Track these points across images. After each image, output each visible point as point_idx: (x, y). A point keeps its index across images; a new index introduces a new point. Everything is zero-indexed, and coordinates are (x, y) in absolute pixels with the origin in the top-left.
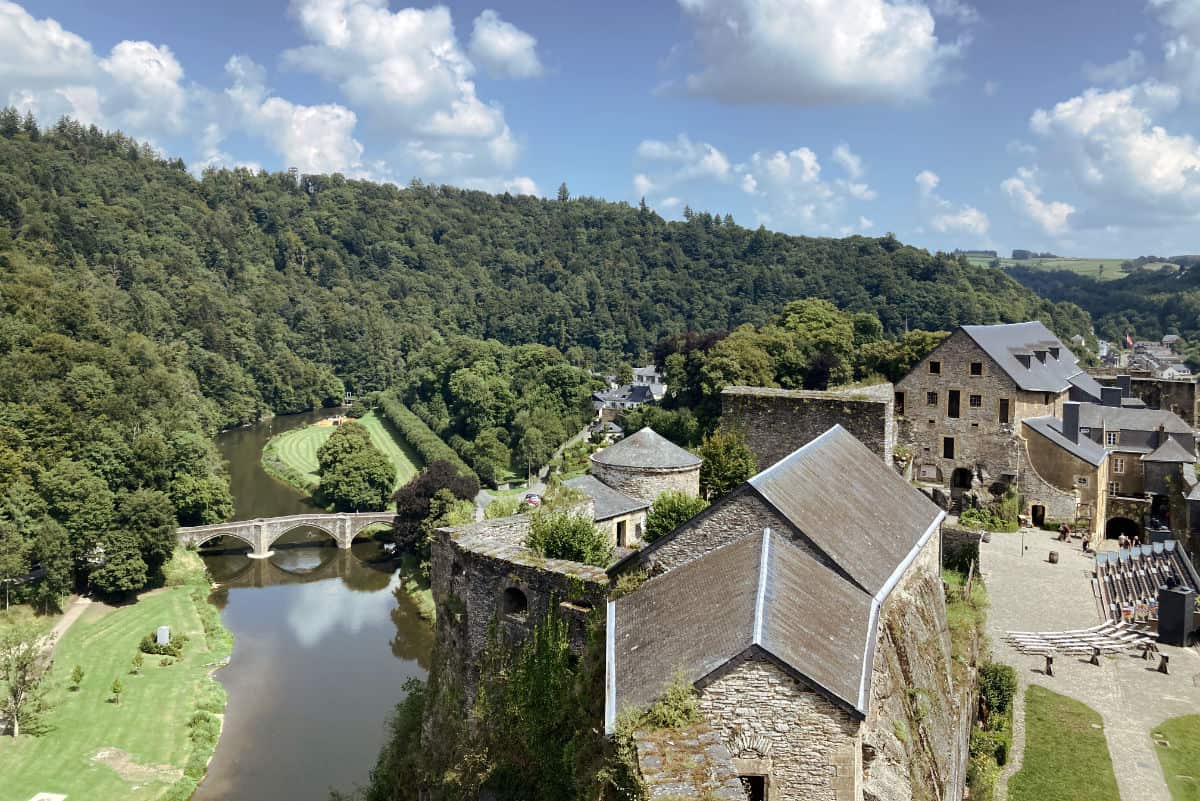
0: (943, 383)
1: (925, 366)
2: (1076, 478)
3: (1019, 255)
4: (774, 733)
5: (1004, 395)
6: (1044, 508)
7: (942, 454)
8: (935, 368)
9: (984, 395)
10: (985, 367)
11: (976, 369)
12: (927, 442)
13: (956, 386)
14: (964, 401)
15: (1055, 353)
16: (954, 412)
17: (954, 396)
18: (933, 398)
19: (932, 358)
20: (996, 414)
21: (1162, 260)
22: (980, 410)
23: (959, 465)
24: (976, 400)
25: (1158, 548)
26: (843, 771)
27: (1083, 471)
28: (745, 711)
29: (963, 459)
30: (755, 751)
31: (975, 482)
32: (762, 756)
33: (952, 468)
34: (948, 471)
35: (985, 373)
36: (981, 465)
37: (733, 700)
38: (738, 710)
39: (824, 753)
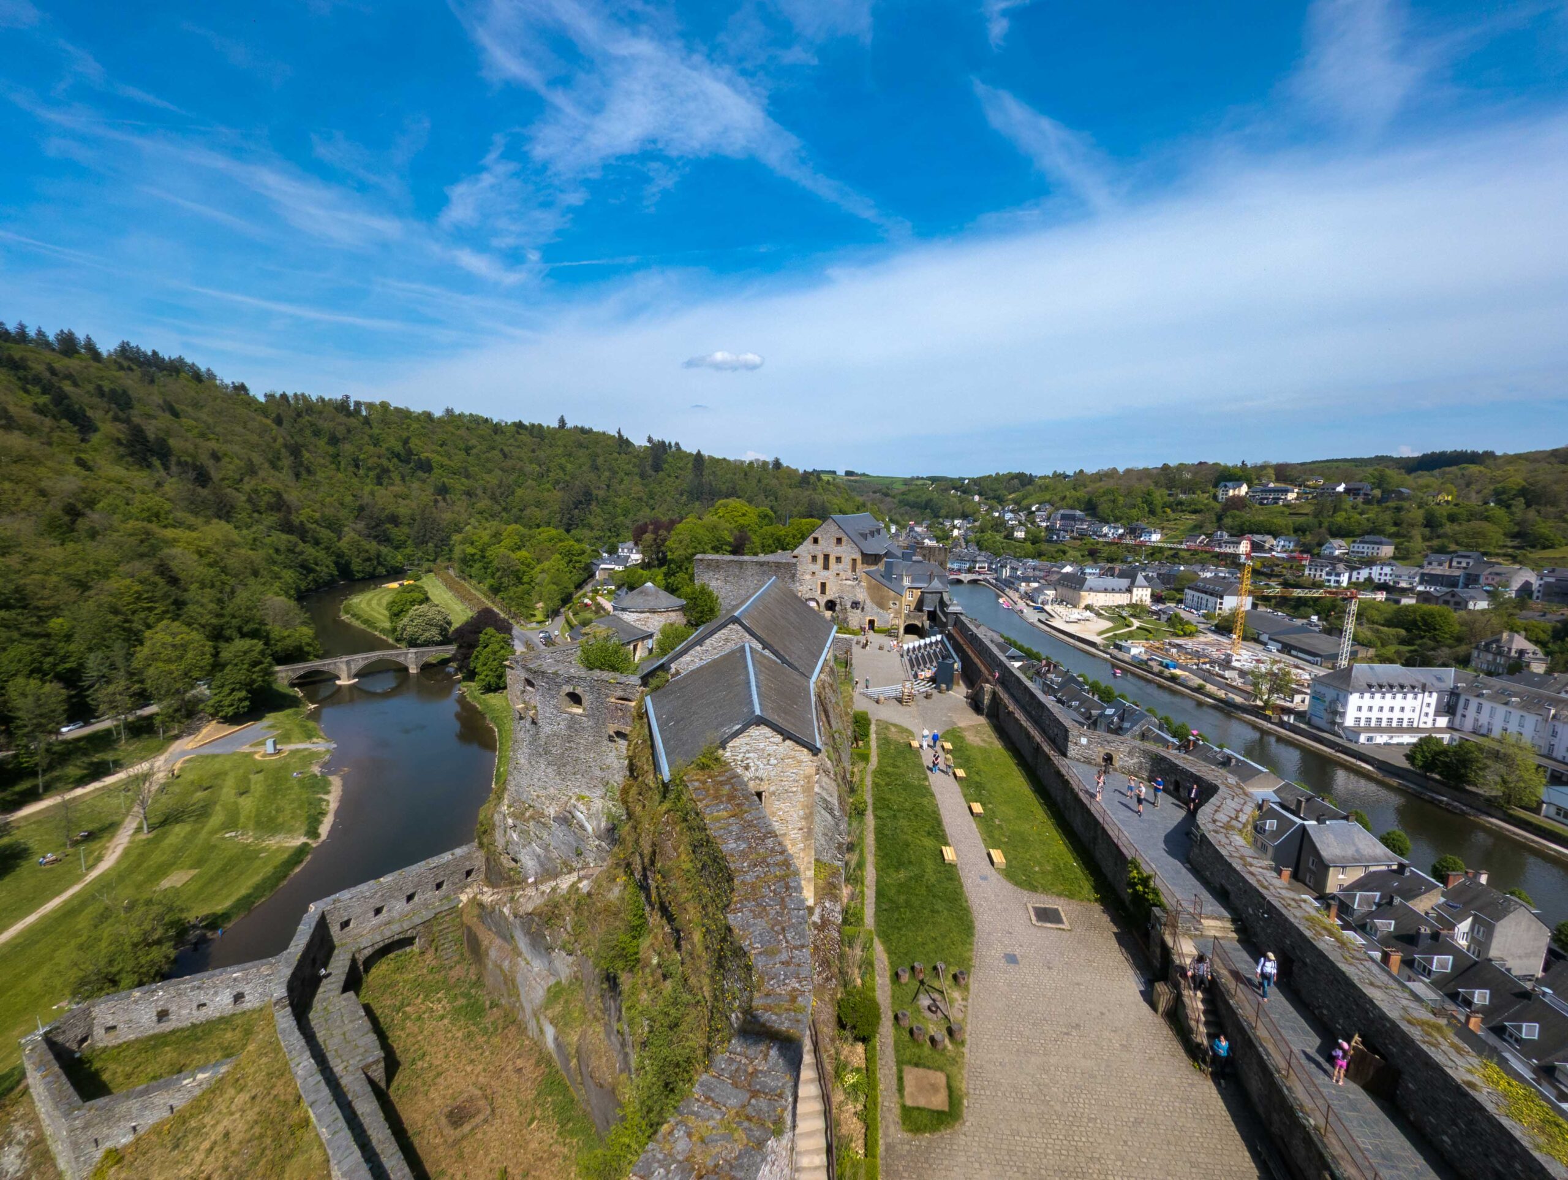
0: (819, 550)
1: (810, 539)
2: (891, 603)
3: (849, 473)
5: (853, 557)
7: (819, 592)
8: (816, 541)
9: (843, 556)
10: (845, 539)
11: (838, 541)
12: (811, 586)
13: (826, 551)
14: (832, 560)
15: (878, 531)
16: (826, 567)
17: (827, 557)
18: (814, 558)
19: (814, 535)
20: (849, 567)
21: (922, 478)
22: (841, 566)
23: (829, 598)
24: (839, 559)
25: (933, 639)
27: (895, 599)
28: (751, 755)
29: (830, 594)
30: (757, 777)
31: (838, 608)
32: (762, 780)
33: (825, 600)
34: (823, 600)
35: (844, 542)
36: (841, 598)
37: (743, 750)
38: (747, 755)
39: (797, 774)
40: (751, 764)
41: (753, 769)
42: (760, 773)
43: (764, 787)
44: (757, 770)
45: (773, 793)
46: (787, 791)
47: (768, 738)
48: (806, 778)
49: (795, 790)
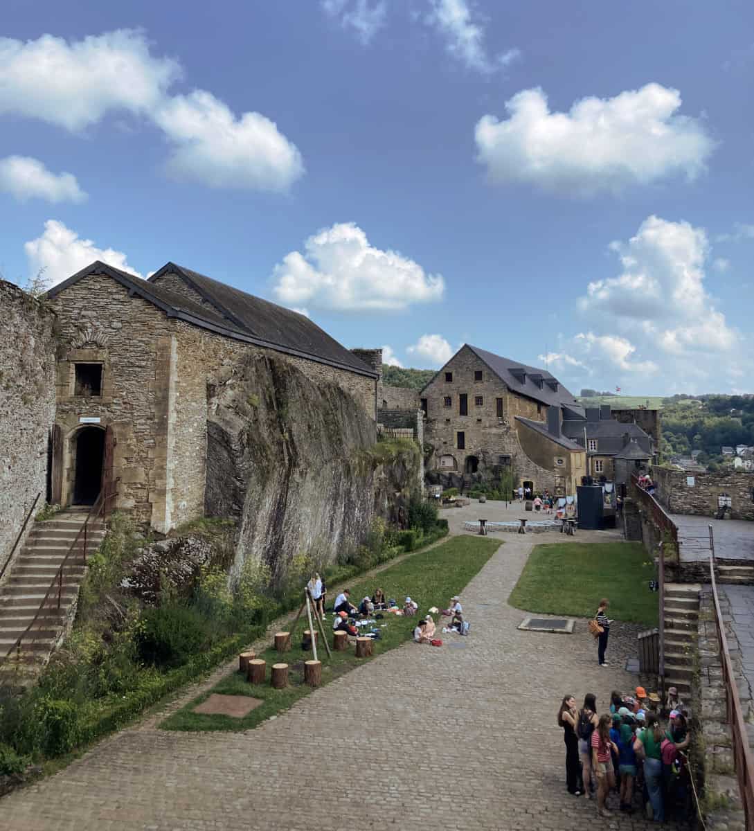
0: (455, 389)
1: (442, 376)
2: (556, 460)
3: (586, 393)
4: (110, 330)
5: (498, 395)
6: (532, 483)
7: (456, 446)
8: (449, 377)
9: (486, 395)
10: (485, 374)
11: (478, 376)
12: (445, 437)
13: (464, 390)
14: (471, 401)
16: (464, 411)
17: (463, 398)
18: (448, 401)
19: (446, 370)
20: (494, 409)
22: (482, 409)
23: (469, 453)
24: (479, 401)
26: (162, 356)
27: (560, 454)
28: (89, 313)
29: (471, 448)
30: (95, 342)
31: (480, 465)
32: (100, 346)
33: (464, 457)
34: (461, 458)
35: (485, 378)
36: (485, 452)
37: (79, 305)
38: (83, 313)
39: (147, 343)
40: (89, 325)
41: (90, 330)
42: (100, 337)
43: (103, 356)
44: (94, 333)
45: (115, 365)
46: (133, 365)
47: (111, 293)
48: (159, 350)
49: (143, 363)
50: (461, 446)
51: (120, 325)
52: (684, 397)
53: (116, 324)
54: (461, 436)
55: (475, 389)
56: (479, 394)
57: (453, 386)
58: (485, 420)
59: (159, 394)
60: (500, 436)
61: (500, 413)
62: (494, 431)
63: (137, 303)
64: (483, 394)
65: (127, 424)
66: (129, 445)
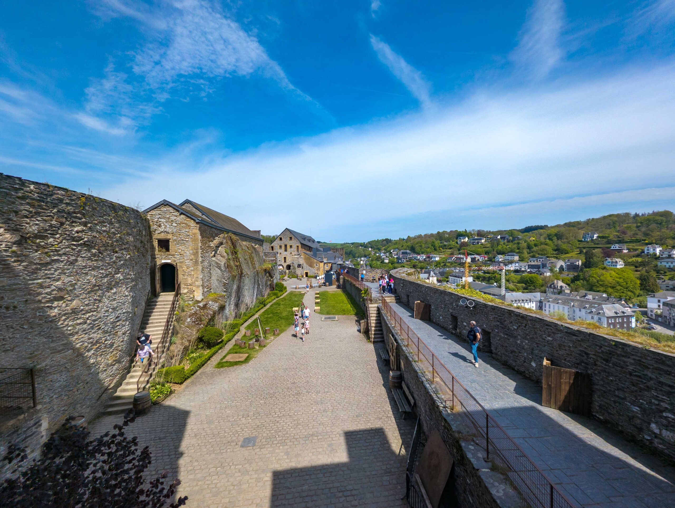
1: (278, 239)
2: (315, 265)
4: (172, 227)
5: (297, 245)
6: (308, 272)
7: (283, 262)
8: (281, 239)
10: (293, 237)
11: (291, 239)
12: (280, 259)
13: (285, 243)
14: (288, 247)
16: (286, 250)
17: (286, 246)
18: (281, 247)
20: (296, 249)
22: (292, 249)
23: (288, 264)
24: (291, 247)
26: (195, 236)
27: (317, 263)
28: (162, 220)
29: (288, 262)
31: (291, 268)
32: (168, 233)
34: (285, 265)
35: (293, 239)
36: (293, 263)
37: (158, 217)
38: (160, 220)
39: (188, 232)
40: (162, 225)
41: (163, 227)
42: (167, 230)
43: (170, 236)
44: (165, 228)
45: (175, 240)
46: (183, 240)
47: (171, 213)
48: (193, 234)
49: (187, 240)
50: (285, 262)
51: (176, 225)
52: (347, 243)
53: (174, 224)
54: (285, 258)
55: (289, 243)
56: (291, 245)
57: (282, 242)
58: (293, 253)
59: (195, 251)
60: (298, 258)
61: (298, 251)
62: (296, 256)
63: (182, 216)
64: (293, 245)
65: (182, 262)
66: (183, 270)
